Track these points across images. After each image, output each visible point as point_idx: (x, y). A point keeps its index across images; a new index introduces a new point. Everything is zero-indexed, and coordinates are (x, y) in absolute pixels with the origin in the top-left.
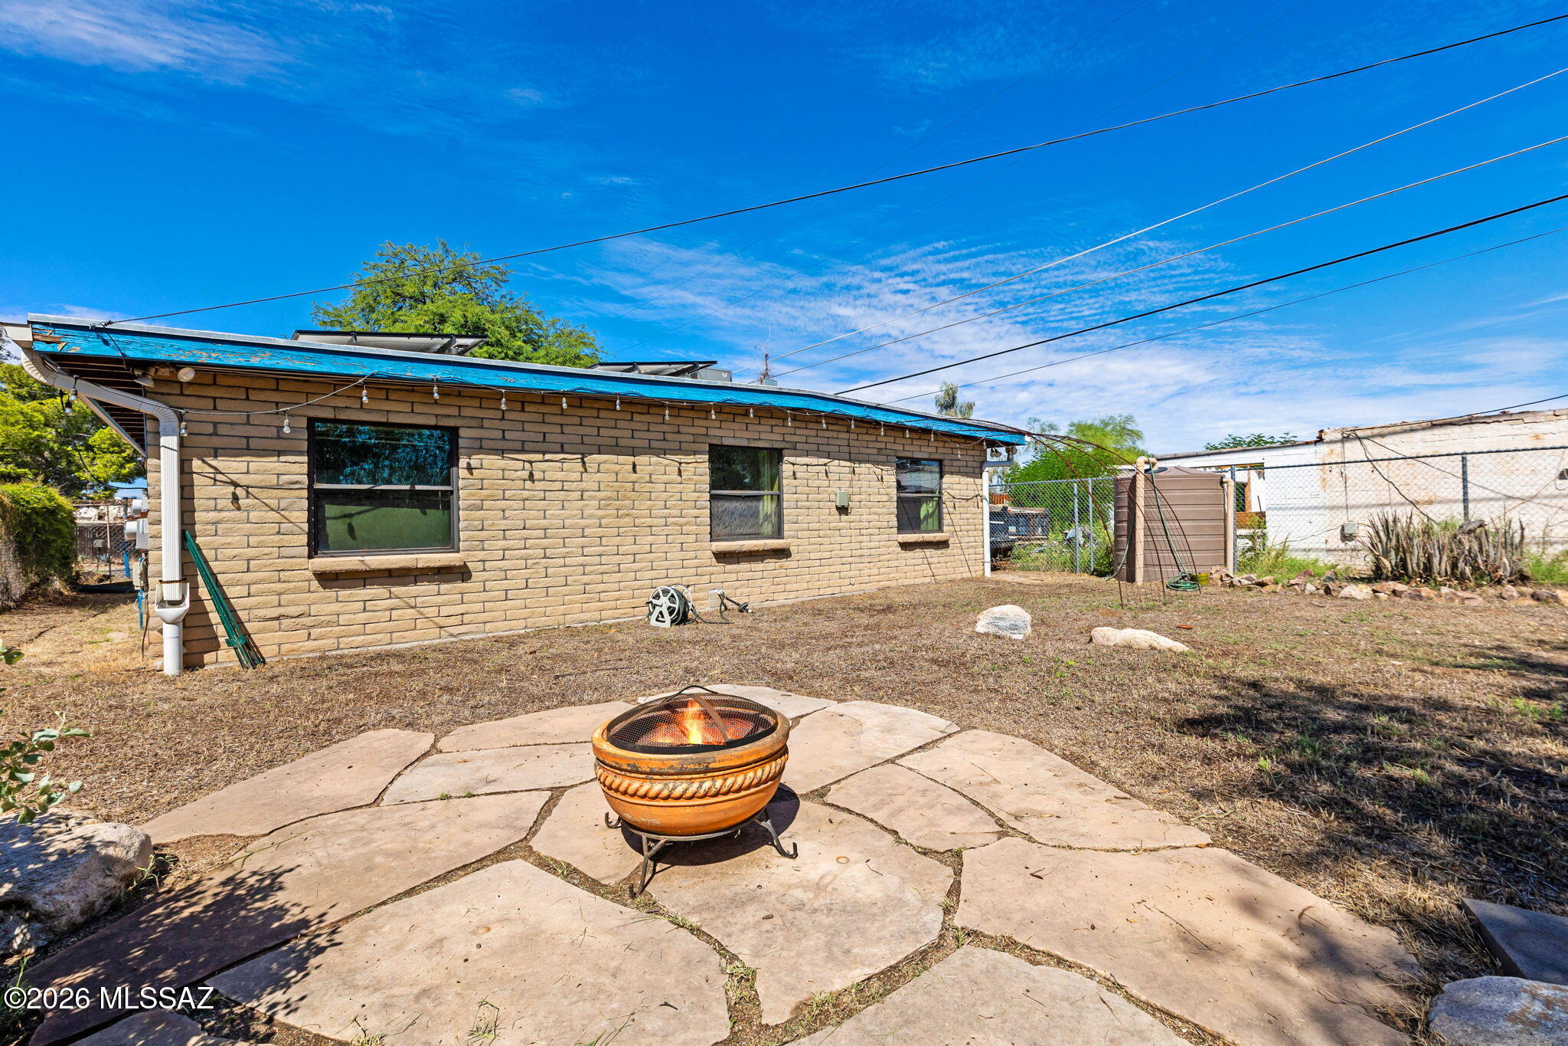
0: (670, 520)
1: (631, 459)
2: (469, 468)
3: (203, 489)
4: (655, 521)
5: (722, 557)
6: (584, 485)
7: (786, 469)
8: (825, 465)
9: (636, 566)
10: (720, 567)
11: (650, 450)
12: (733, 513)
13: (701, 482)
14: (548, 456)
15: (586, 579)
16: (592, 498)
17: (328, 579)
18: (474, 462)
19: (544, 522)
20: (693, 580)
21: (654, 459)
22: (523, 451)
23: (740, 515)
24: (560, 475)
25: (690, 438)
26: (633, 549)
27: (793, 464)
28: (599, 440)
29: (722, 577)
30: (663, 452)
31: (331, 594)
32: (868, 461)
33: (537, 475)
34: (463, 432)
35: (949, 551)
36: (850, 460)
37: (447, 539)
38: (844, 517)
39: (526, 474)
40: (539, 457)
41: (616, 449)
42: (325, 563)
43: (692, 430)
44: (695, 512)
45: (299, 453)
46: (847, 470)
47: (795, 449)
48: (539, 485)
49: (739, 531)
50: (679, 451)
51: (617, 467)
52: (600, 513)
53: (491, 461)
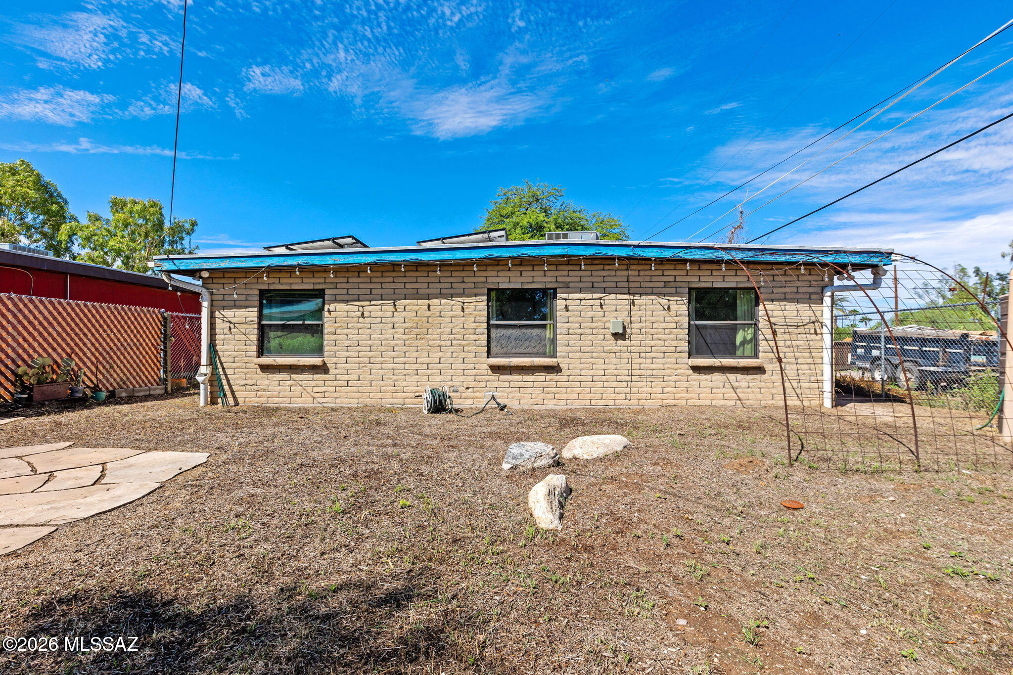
0: (454, 342)
1: (427, 301)
2: (329, 311)
3: (220, 325)
4: (443, 343)
5: (495, 369)
6: (394, 319)
7: (560, 304)
8: (600, 299)
9: (429, 372)
10: (495, 376)
11: (441, 295)
12: (509, 338)
13: (480, 316)
14: (373, 303)
15: (395, 378)
16: (400, 328)
17: (265, 368)
18: (332, 308)
19: (370, 342)
20: (472, 384)
21: (444, 301)
22: (359, 300)
23: (516, 339)
24: (380, 314)
25: (473, 285)
26: (427, 360)
27: (566, 300)
28: (405, 291)
29: (496, 384)
30: (450, 296)
31: (265, 375)
32: (652, 294)
33: (366, 314)
34: (327, 292)
35: (764, 377)
36: (629, 293)
37: (319, 350)
38: (620, 342)
39: (359, 314)
40: (368, 303)
41: (417, 296)
42: (266, 360)
43: (474, 280)
44: (475, 337)
45: (254, 307)
46: (626, 302)
47: (567, 287)
48: (367, 320)
49: (514, 351)
50: (463, 295)
51: (417, 308)
52: (405, 337)
53: (341, 307)
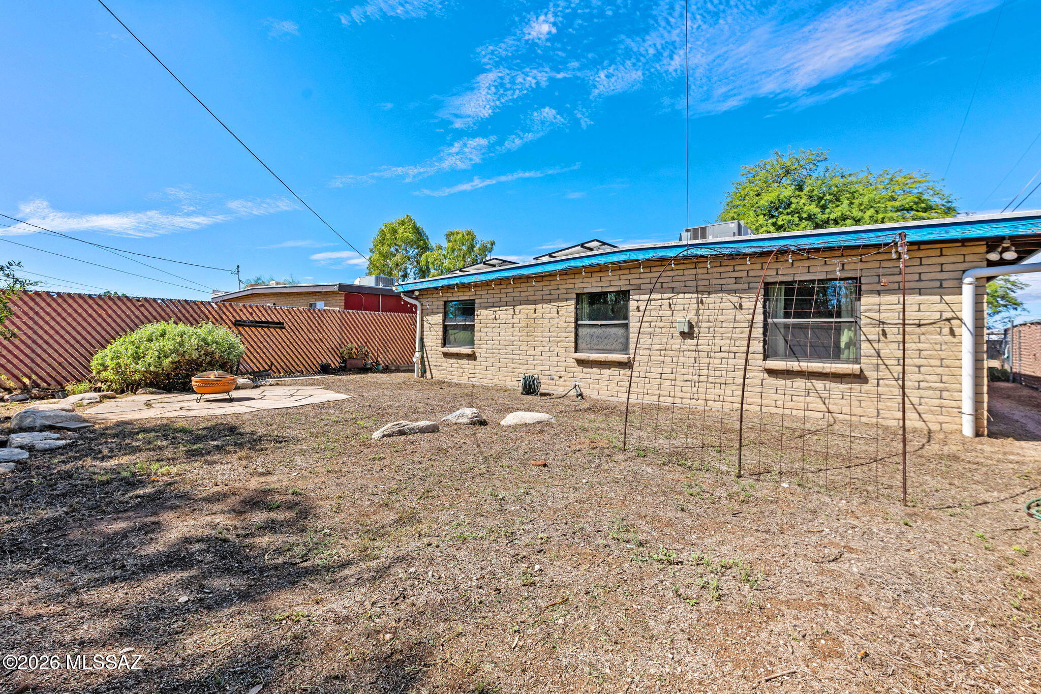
0: (551, 339)
1: (534, 306)
2: (477, 315)
3: (426, 326)
4: (544, 339)
5: (581, 362)
6: (513, 321)
7: (632, 305)
8: (669, 299)
9: (535, 362)
10: (580, 369)
11: (543, 301)
12: (592, 336)
13: (570, 317)
14: (501, 308)
15: (513, 366)
16: (517, 327)
17: (446, 355)
18: (479, 313)
19: (499, 338)
20: (563, 374)
21: (545, 305)
22: (493, 307)
23: (597, 337)
24: (505, 317)
25: (564, 291)
26: (533, 353)
27: (638, 301)
28: (520, 299)
29: (581, 375)
30: (549, 301)
31: (445, 360)
32: (722, 291)
33: (497, 317)
34: (477, 301)
35: (865, 387)
36: (697, 292)
37: (472, 343)
38: (688, 341)
39: (493, 316)
40: (498, 309)
41: (528, 302)
42: (445, 349)
43: (566, 286)
44: (566, 335)
45: (440, 313)
46: (694, 301)
47: (639, 288)
48: (498, 321)
49: (596, 347)
50: (558, 300)
51: (528, 311)
52: (520, 334)
53: (484, 312)
